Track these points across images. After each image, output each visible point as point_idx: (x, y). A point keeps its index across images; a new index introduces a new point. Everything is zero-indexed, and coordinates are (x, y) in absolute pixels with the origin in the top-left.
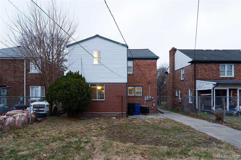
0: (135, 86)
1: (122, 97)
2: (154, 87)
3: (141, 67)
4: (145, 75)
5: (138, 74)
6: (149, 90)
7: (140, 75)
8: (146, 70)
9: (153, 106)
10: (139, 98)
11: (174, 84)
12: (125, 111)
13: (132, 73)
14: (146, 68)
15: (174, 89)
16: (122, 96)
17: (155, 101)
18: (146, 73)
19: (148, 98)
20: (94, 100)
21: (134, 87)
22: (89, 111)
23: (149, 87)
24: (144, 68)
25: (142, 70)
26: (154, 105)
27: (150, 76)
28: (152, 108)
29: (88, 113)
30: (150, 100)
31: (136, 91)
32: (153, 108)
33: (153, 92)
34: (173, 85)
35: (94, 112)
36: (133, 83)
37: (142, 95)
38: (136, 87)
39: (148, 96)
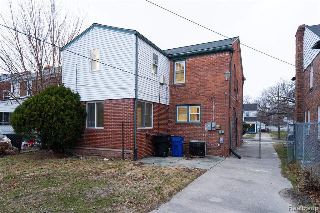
0: (189, 105)
1: (123, 124)
2: (222, 106)
3: (199, 70)
4: (206, 83)
5: (193, 83)
6: (214, 110)
7: (196, 84)
8: (208, 74)
9: (219, 143)
10: (195, 127)
11: (302, 99)
12: (131, 149)
13: (184, 82)
14: (207, 70)
15: (300, 110)
16: (123, 122)
17: (223, 132)
18: (209, 80)
19: (209, 126)
20: (91, 129)
21: (187, 107)
22: (84, 146)
23: (214, 105)
24: (204, 71)
25: (200, 75)
26: (221, 139)
27: (215, 84)
28: (217, 145)
29: (84, 148)
30: (214, 131)
31: (190, 113)
32: (219, 145)
33: (221, 114)
34: (299, 100)
35: (90, 147)
36: (184, 99)
37: (200, 121)
38: (190, 107)
39: (210, 123)
